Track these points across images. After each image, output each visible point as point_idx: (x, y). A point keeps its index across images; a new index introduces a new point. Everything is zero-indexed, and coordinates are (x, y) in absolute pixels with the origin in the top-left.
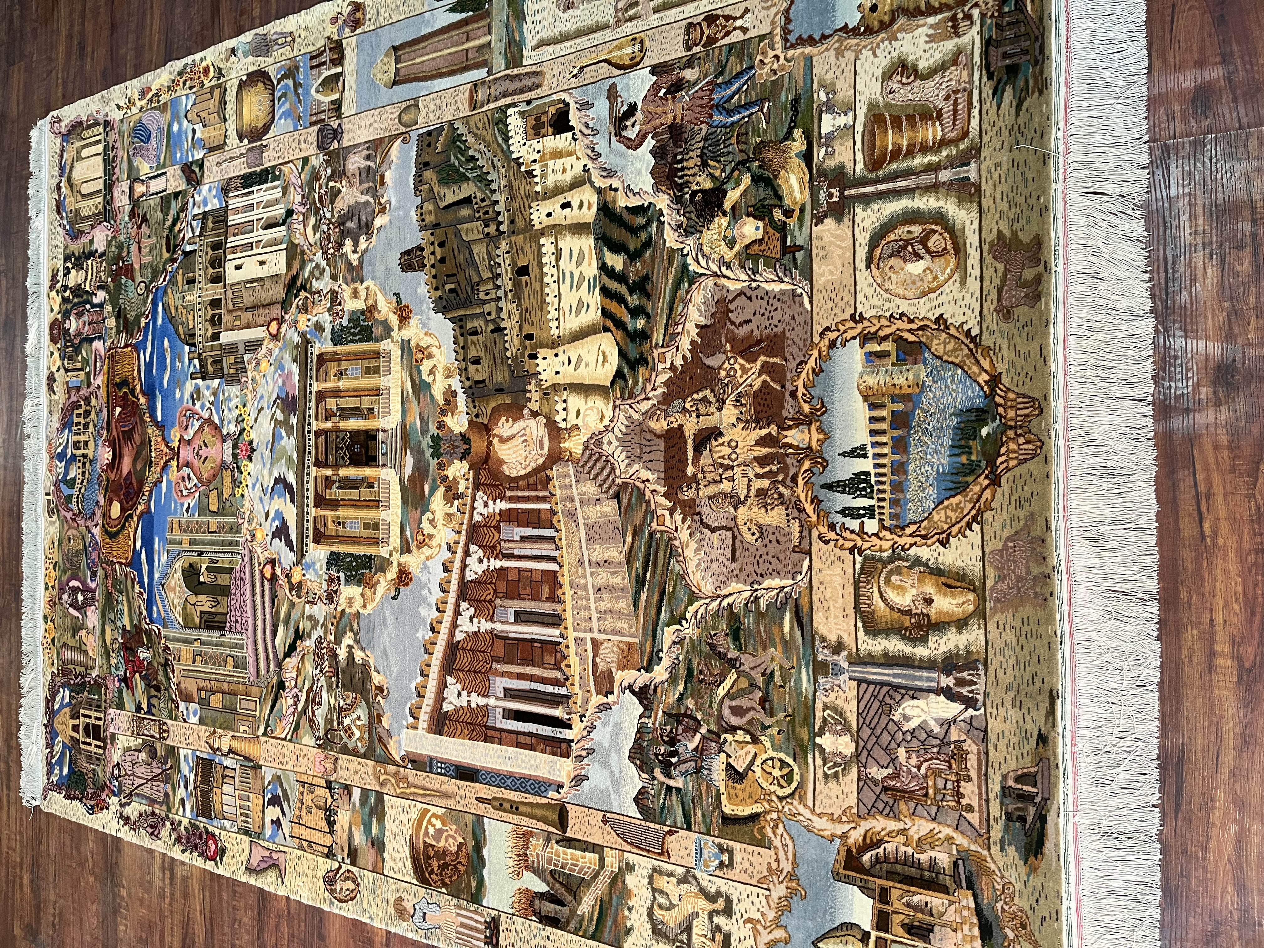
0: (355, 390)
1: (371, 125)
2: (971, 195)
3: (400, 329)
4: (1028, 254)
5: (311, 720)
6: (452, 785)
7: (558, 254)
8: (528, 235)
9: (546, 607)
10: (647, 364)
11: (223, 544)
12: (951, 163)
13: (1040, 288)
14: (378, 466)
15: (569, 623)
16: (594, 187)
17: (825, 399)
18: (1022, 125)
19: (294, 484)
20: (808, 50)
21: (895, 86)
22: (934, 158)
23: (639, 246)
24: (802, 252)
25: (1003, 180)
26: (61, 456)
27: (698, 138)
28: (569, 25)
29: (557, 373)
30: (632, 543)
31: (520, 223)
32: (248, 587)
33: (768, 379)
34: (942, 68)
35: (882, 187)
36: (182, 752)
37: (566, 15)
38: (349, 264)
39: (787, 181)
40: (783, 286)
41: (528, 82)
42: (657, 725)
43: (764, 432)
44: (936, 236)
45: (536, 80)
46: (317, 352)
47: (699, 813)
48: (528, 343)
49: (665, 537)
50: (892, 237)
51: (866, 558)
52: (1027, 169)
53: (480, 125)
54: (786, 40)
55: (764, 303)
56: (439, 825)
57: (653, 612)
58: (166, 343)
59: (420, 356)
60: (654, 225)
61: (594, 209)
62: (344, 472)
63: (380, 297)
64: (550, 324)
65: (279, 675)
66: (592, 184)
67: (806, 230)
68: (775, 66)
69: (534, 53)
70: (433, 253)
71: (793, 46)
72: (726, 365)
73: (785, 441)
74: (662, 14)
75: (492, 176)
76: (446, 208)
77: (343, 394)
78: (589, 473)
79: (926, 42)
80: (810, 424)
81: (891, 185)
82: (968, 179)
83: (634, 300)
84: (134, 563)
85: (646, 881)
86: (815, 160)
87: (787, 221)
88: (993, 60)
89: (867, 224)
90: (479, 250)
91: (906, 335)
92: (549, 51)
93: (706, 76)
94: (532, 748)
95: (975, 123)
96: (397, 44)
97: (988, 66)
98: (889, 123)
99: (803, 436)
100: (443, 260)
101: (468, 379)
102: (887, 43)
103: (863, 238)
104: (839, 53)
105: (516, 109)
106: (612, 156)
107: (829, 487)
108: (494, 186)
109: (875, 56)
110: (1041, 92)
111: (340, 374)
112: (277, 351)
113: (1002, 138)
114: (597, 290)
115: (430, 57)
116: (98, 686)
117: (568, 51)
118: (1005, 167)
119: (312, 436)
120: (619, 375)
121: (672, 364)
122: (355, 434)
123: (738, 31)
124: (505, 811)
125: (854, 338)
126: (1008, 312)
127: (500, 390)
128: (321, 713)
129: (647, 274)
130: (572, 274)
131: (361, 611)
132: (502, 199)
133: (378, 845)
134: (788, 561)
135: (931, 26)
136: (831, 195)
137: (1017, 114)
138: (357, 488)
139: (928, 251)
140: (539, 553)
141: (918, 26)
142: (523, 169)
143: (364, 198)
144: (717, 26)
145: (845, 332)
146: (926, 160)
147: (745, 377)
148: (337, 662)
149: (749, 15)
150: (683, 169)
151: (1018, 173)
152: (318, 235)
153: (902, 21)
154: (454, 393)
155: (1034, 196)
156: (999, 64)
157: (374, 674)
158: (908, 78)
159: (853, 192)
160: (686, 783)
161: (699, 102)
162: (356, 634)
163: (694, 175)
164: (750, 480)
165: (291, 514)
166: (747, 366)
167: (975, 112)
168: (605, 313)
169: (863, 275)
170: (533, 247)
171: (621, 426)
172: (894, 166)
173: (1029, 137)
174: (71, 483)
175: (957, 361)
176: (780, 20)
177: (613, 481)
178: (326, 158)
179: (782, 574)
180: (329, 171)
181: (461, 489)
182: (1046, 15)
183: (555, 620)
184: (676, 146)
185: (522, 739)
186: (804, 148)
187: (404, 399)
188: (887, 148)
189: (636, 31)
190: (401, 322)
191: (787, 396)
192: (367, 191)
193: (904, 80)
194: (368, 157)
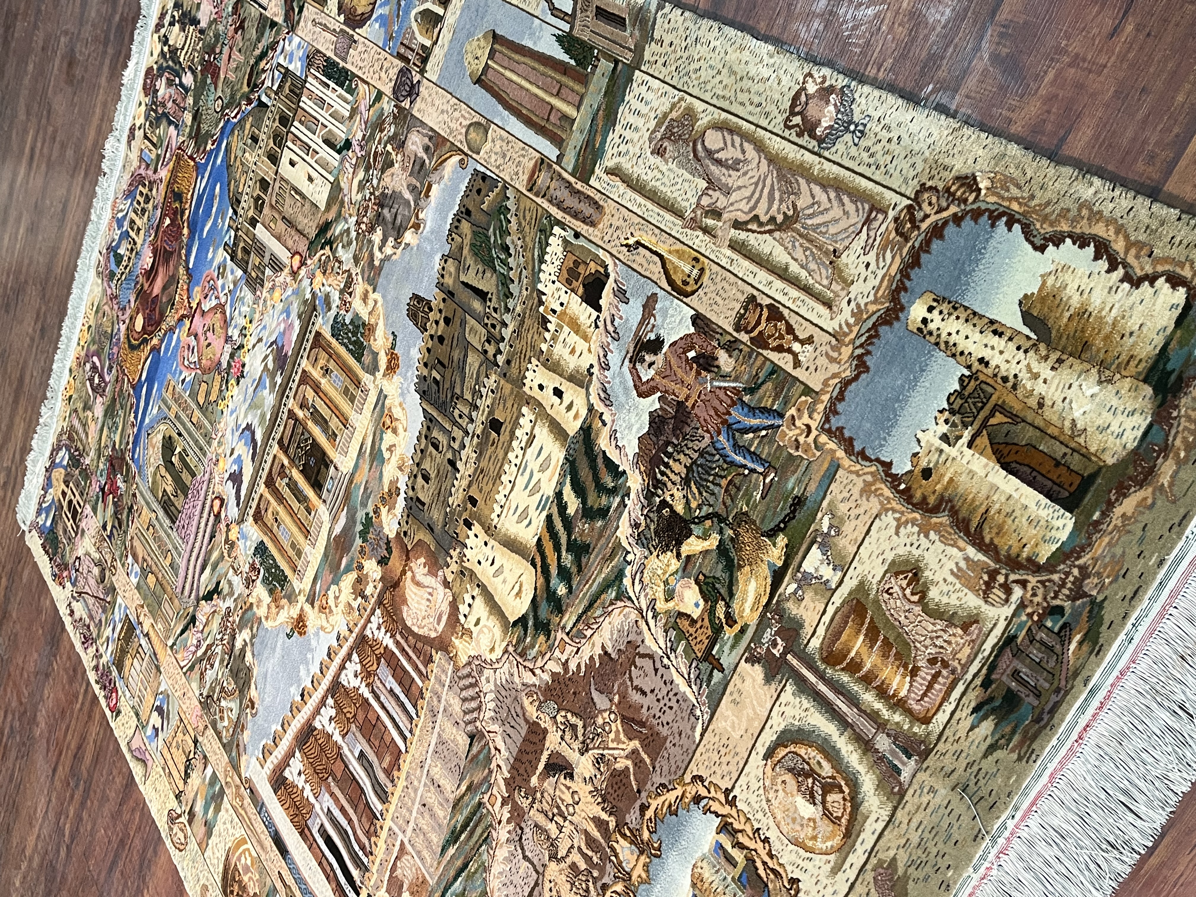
0: (331, 400)
1: (442, 112)
2: (892, 792)
3: (384, 375)
5: (202, 674)
6: (269, 842)
7: (531, 439)
8: (515, 390)
9: (382, 776)
10: (549, 638)
11: (196, 443)
12: (896, 736)
14: (320, 498)
15: (392, 808)
16: (588, 400)
17: (663, 845)
18: (983, 772)
19: (259, 444)
20: (841, 454)
21: (896, 589)
22: (884, 712)
23: (596, 507)
24: (721, 675)
25: (929, 811)
26: (119, 223)
27: (697, 445)
29: (479, 562)
30: (464, 795)
31: (514, 371)
32: (200, 504)
33: (631, 770)
34: (950, 619)
35: (822, 688)
36: (119, 599)
38: (372, 257)
39: (748, 581)
40: (688, 691)
41: (585, 209)
43: (604, 816)
44: (838, 797)
45: (594, 215)
46: (317, 327)
48: (469, 506)
49: (489, 818)
50: (802, 751)
52: (956, 825)
53: (528, 216)
54: (827, 420)
55: (665, 690)
56: (249, 862)
57: (452, 873)
58: (218, 188)
59: (388, 422)
60: (618, 499)
61: (578, 424)
62: (295, 474)
63: (381, 323)
64: (495, 506)
65: (195, 610)
66: (588, 394)
67: (735, 656)
68: (802, 439)
69: (604, 177)
70: (437, 323)
71: (829, 432)
72: (606, 715)
73: (615, 844)
74: (735, 256)
75: (514, 288)
76: (463, 283)
77: (321, 394)
78: (461, 690)
79: (952, 572)
80: (642, 853)
81: (830, 695)
82: (899, 772)
83: (567, 559)
84: (137, 390)
86: (781, 590)
87: (725, 627)
88: (1001, 665)
89: (789, 711)
90: (473, 362)
91: (759, 864)
92: (619, 190)
93: (736, 380)
94: (328, 878)
96: (498, 32)
97: (992, 668)
98: (866, 626)
99: (631, 857)
100: (441, 339)
101: (413, 489)
102: (916, 529)
103: (778, 724)
104: (867, 491)
105: (563, 233)
106: (617, 380)
108: (511, 304)
109: (897, 533)
110: (1020, 759)
111: (326, 371)
112: (289, 292)
113: (956, 765)
114: (545, 514)
115: (520, 81)
116: (86, 474)
117: (635, 209)
118: (938, 800)
120: (523, 622)
121: (567, 661)
122: (315, 445)
123: (791, 357)
125: (717, 815)
127: (431, 529)
128: (210, 675)
129: (589, 545)
130: (532, 474)
131: (263, 620)
132: (511, 328)
133: (208, 829)
135: (967, 559)
136: (775, 644)
137: (985, 756)
138: (299, 501)
139: (824, 802)
140: (397, 720)
141: (955, 545)
142: (541, 309)
143: (407, 195)
144: (775, 327)
145: (713, 799)
146: (876, 706)
147: (614, 745)
148: (233, 645)
149: (810, 348)
150: (667, 465)
151: (947, 820)
152: (360, 196)
153: (943, 519)
154: (398, 491)
155: (947, 860)
156: (1004, 678)
157: (253, 686)
158: (913, 594)
159: (795, 662)
161: (716, 403)
162: (253, 637)
163: (674, 483)
164: (572, 847)
165: (248, 470)
166: (622, 735)
167: (949, 708)
168: (540, 545)
169: (756, 760)
170: (514, 409)
171: (502, 675)
172: (845, 678)
173: (980, 794)
174: (118, 260)
176: (835, 387)
177: (475, 720)
178: (396, 111)
180: (392, 130)
181: (369, 591)
182: (1084, 674)
183: (383, 796)
184: (674, 431)
185: (325, 863)
186: (780, 564)
187: (360, 453)
188: (849, 652)
189: (702, 251)
190: (387, 369)
191: (637, 805)
192: (412, 189)
193: (908, 592)
194: (427, 149)
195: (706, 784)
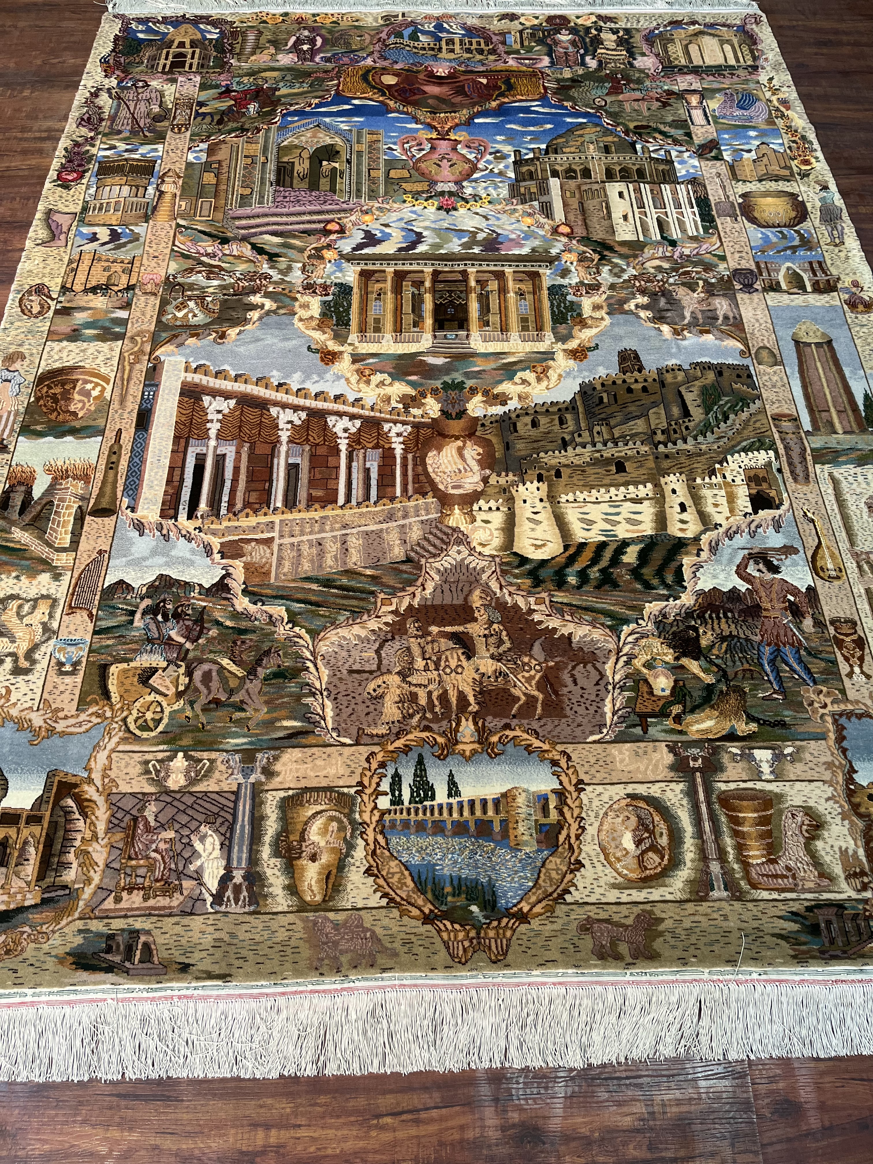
0: (506, 308)
1: (757, 320)
2: (697, 892)
3: (565, 350)
4: (642, 948)
5: (192, 270)
6: (133, 406)
7: (637, 501)
8: (655, 471)
9: (302, 494)
10: (534, 587)
11: (359, 183)
12: (727, 873)
13: (610, 959)
14: (434, 331)
15: (289, 516)
16: (700, 534)
17: (503, 757)
18: (764, 940)
19: (416, 251)
20: (832, 736)
21: (799, 819)
22: (731, 856)
23: (646, 577)
24: (641, 733)
25: (712, 922)
26: (439, 27)
27: (748, 633)
28: (854, 508)
29: (525, 501)
30: (365, 575)
31: (665, 464)
32: (318, 208)
33: (521, 702)
34: (816, 862)
35: (704, 808)
36: (160, 147)
37: (862, 505)
38: (626, 301)
39: (709, 718)
40: (609, 715)
41: (799, 470)
42: (192, 601)
43: (471, 699)
44: (658, 860)
45: (801, 478)
46: (541, 271)
47: (110, 642)
48: (553, 472)
49: (371, 606)
50: (657, 818)
51: (353, 798)
52: (722, 945)
53: (758, 425)
54: (841, 715)
55: (593, 697)
56: (95, 393)
57: (299, 596)
58: (549, 126)
59: (539, 370)
60: (665, 592)
61: (680, 535)
62: (428, 298)
63: (594, 331)
64: (571, 494)
65: (235, 239)
66: (704, 532)
67: (662, 736)
68: (816, 705)
69: (826, 475)
70: (636, 381)
71: (835, 721)
72: (534, 662)
73: (463, 720)
74: (864, 596)
75: (710, 437)
76: (680, 393)
77: (502, 297)
78: (431, 533)
79: (840, 848)
80: (479, 743)
81: (705, 816)
82: (713, 889)
83: (594, 573)
84: (339, 98)
85: (44, 592)
86: (728, 744)
87: (671, 718)
88: (825, 911)
89: (669, 794)
90: (640, 426)
91: (564, 833)
92: (828, 489)
94: (169, 482)
95: (765, 895)
96: (834, 344)
97: (818, 906)
98: (764, 813)
99: (468, 736)
100: (630, 390)
101: (518, 416)
102: (840, 810)
103: (655, 791)
104: (829, 765)
105: (773, 459)
106: (730, 551)
107: (420, 762)
108: (700, 439)
109: (828, 800)
110: (794, 957)
111: (521, 294)
112: (541, 232)
113: (751, 921)
114: (604, 539)
115: (822, 376)
116: (222, 65)
117: (828, 507)
118: (724, 924)
119: (462, 268)
120: (523, 560)
121: (534, 611)
122: (464, 309)
123: (848, 669)
124: (109, 456)
125: (561, 783)
126: (588, 929)
127: (507, 447)
128: (199, 279)
129: (619, 586)
130: (618, 514)
131: (297, 316)
132: (688, 447)
133: (74, 336)
134: (349, 723)
135: (855, 852)
136: (695, 759)
137: (773, 935)
138: (413, 311)
139: (644, 852)
140: (354, 486)
141: (855, 840)
142: (717, 466)
143: (687, 314)
144: (854, 648)
145: (567, 775)
146: (729, 849)
147: (523, 680)
148: (248, 294)
149: (864, 679)
150: (719, 618)
151: (718, 937)
152: (652, 271)
153: (860, 824)
154: (504, 403)
155: (696, 952)
156: (820, 917)
157: (237, 330)
159: (699, 780)
160: (138, 629)
161: (782, 632)
162: (274, 312)
163: (713, 629)
164: (425, 686)
165: (388, 248)
166: (534, 683)
167: (775, 896)
168: (582, 546)
169: (620, 791)
170: (643, 477)
171: (475, 563)
172: (723, 819)
173: (752, 947)
174: (414, 37)
175: (541, 881)
176: (860, 709)
177: (423, 556)
178: (726, 278)
179: (337, 718)
180: (713, 281)
181: (414, 411)
182: (867, 960)
183: (290, 503)
184: (741, 611)
185: (177, 472)
186: (740, 734)
187: (498, 355)
188: (740, 812)
189: (849, 572)
190: (571, 351)
191: (505, 721)
192: (694, 317)
193: (805, 827)
194: (726, 318)
195: (570, 764)
